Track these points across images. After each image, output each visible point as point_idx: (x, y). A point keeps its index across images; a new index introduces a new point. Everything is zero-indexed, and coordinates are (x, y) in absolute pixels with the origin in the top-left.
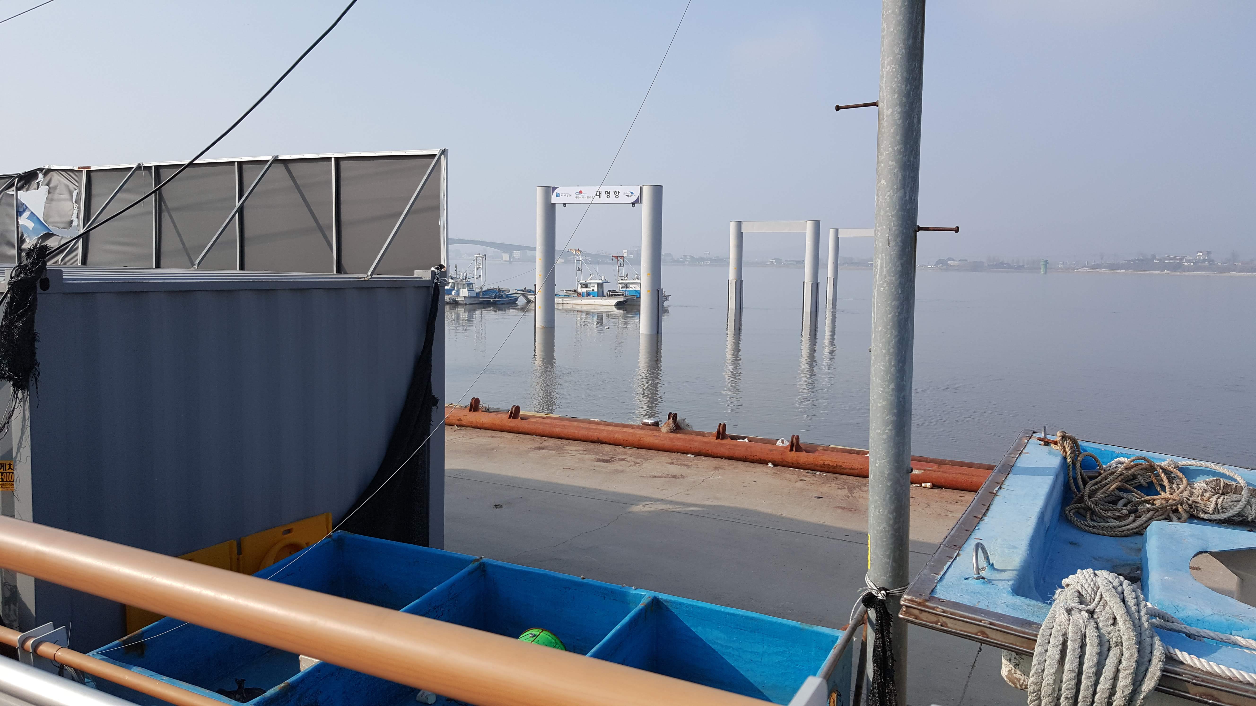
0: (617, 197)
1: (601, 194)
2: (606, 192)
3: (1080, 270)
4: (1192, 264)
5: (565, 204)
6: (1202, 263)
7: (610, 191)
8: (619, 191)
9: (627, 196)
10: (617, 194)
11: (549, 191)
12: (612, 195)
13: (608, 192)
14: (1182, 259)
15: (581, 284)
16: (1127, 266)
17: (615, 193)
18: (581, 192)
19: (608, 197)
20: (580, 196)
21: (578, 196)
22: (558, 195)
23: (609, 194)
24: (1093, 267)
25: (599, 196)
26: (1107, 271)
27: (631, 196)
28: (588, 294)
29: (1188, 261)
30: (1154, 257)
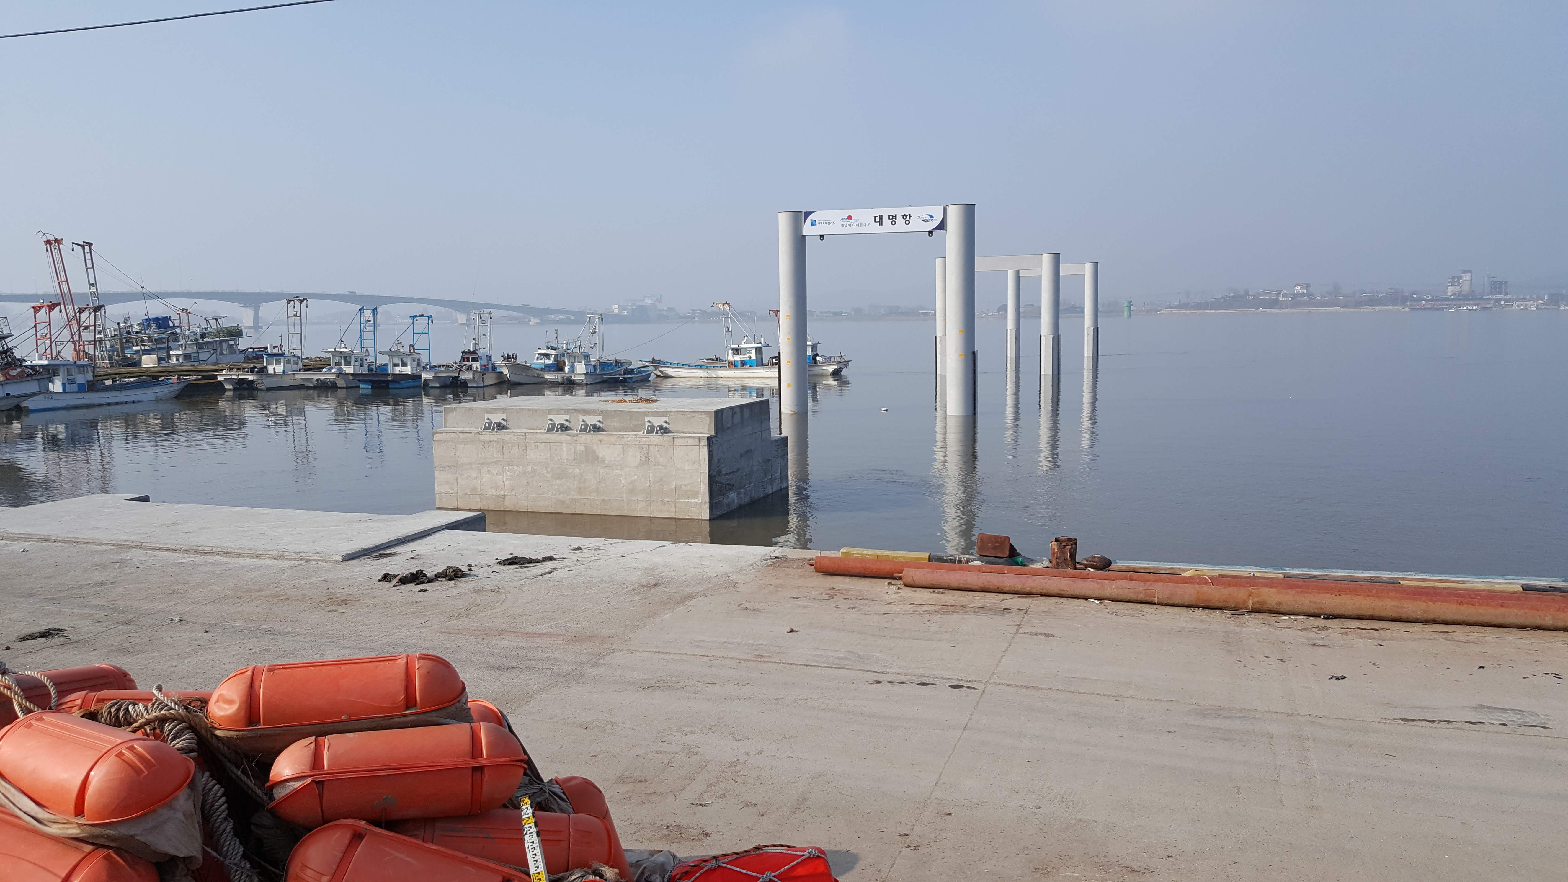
0: (907, 223)
1: (882, 219)
2: (889, 216)
3: (1163, 311)
4: (1290, 299)
5: (822, 237)
6: (1300, 297)
7: (896, 215)
8: (910, 215)
9: (923, 220)
10: (908, 219)
11: (800, 217)
12: (900, 220)
13: (893, 216)
14: (1278, 294)
15: (733, 349)
16: (1216, 304)
17: (905, 217)
18: (850, 218)
19: (893, 223)
20: (848, 223)
21: (844, 223)
22: (814, 223)
23: (894, 220)
24: (1177, 307)
25: (879, 222)
26: (1195, 311)
27: (929, 221)
28: (743, 363)
29: (1285, 296)
30: (1247, 293)
